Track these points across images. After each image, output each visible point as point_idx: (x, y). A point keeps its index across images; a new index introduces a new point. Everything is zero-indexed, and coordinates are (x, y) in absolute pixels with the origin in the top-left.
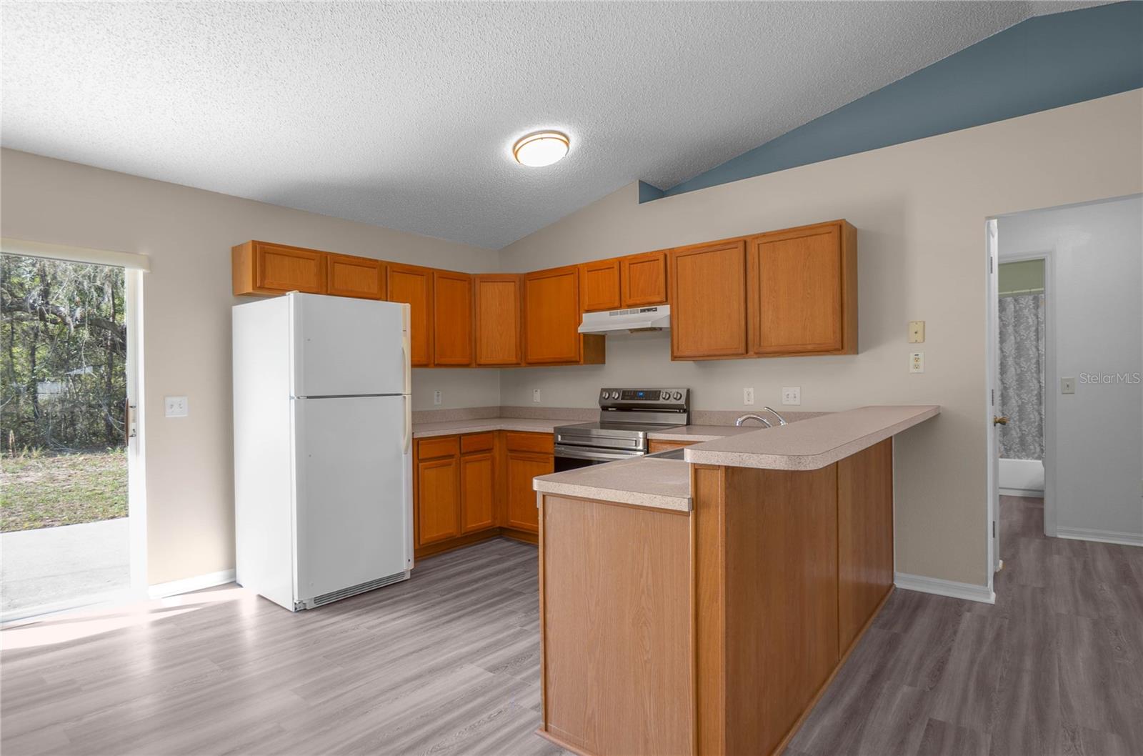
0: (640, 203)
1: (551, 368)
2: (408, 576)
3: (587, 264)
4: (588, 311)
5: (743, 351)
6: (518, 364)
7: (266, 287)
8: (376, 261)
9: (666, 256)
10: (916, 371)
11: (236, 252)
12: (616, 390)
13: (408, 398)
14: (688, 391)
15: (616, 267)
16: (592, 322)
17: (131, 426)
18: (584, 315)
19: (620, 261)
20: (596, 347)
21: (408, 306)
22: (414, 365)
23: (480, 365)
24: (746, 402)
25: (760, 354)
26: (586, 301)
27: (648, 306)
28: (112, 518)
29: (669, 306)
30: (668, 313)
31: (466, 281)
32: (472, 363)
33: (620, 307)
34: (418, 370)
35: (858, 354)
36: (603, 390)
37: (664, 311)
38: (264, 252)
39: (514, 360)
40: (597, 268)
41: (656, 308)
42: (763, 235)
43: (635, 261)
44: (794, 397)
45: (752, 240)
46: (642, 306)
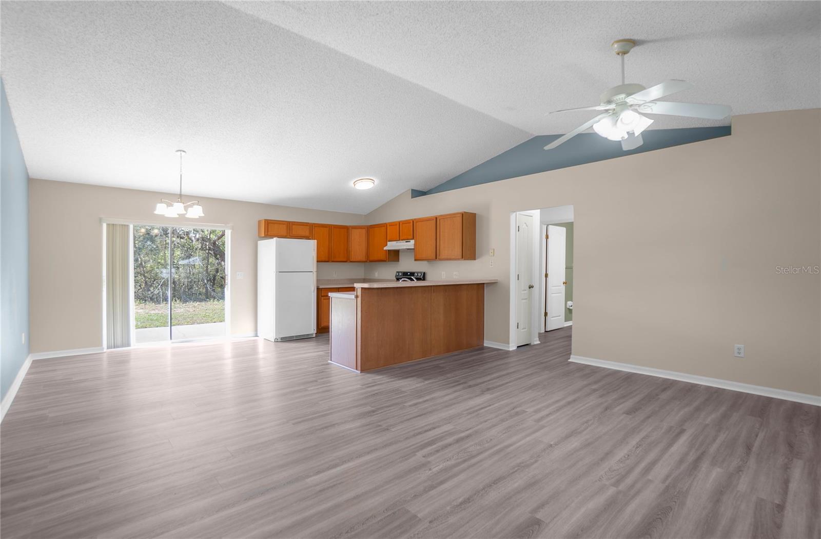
0: (412, 198)
1: (377, 263)
2: (314, 336)
3: (389, 223)
4: (389, 241)
5: (435, 258)
6: (366, 261)
7: (268, 235)
8: (309, 223)
9: (413, 221)
11: (259, 222)
12: (401, 272)
13: (315, 273)
14: (424, 273)
15: (398, 224)
16: (392, 246)
17: (226, 281)
18: (387, 243)
19: (399, 223)
20: (395, 255)
21: (316, 241)
22: (317, 262)
23: (351, 262)
24: (442, 277)
25: (441, 260)
26: (388, 238)
27: (408, 240)
28: (215, 322)
29: (414, 241)
30: (414, 243)
31: (346, 228)
32: (347, 260)
33: (399, 240)
34: (319, 263)
35: (475, 260)
36: (397, 272)
37: (412, 242)
38: (268, 223)
39: (364, 260)
40: (392, 224)
41: (410, 242)
42: (441, 216)
43: (404, 223)
44: (457, 276)
45: (438, 217)
46: (406, 240)
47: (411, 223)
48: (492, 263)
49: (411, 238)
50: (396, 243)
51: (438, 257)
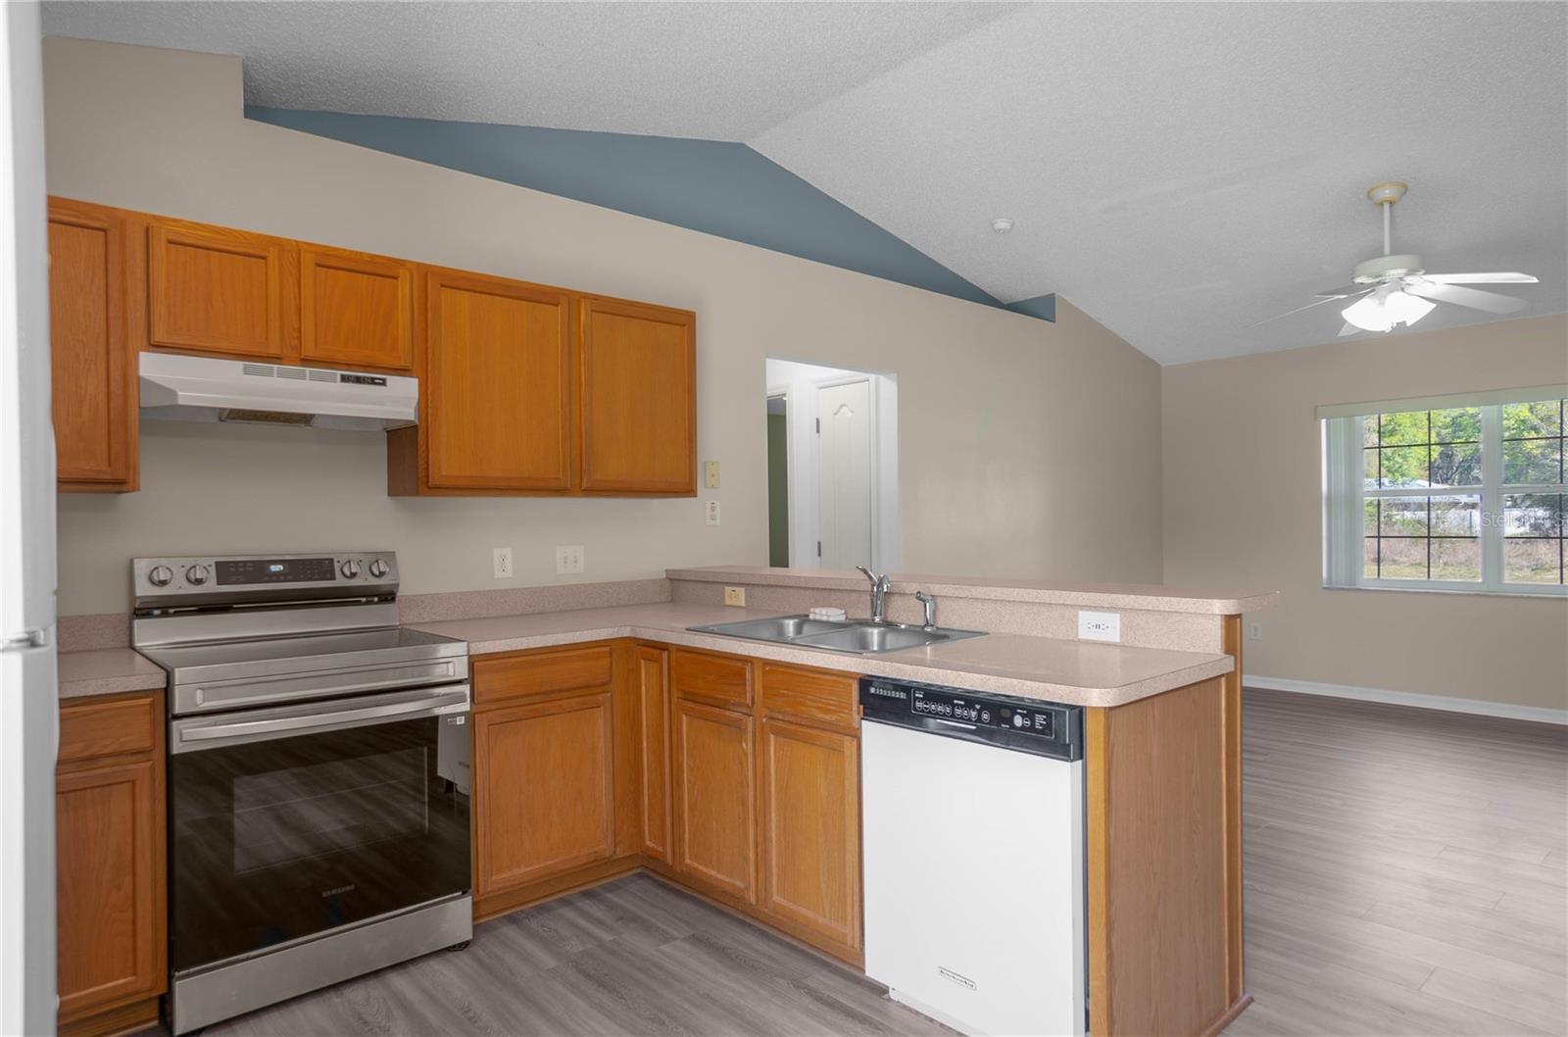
4: (156, 348)
10: (712, 523)
18: (140, 355)
24: (498, 574)
27: (362, 371)
29: (417, 381)
30: (415, 395)
37: (403, 390)
41: (384, 380)
42: (596, 298)
43: (331, 261)
44: (576, 562)
45: (582, 301)
46: (346, 367)
47: (396, 278)
48: (713, 509)
49: (396, 364)
50: (246, 372)
51: (585, 480)
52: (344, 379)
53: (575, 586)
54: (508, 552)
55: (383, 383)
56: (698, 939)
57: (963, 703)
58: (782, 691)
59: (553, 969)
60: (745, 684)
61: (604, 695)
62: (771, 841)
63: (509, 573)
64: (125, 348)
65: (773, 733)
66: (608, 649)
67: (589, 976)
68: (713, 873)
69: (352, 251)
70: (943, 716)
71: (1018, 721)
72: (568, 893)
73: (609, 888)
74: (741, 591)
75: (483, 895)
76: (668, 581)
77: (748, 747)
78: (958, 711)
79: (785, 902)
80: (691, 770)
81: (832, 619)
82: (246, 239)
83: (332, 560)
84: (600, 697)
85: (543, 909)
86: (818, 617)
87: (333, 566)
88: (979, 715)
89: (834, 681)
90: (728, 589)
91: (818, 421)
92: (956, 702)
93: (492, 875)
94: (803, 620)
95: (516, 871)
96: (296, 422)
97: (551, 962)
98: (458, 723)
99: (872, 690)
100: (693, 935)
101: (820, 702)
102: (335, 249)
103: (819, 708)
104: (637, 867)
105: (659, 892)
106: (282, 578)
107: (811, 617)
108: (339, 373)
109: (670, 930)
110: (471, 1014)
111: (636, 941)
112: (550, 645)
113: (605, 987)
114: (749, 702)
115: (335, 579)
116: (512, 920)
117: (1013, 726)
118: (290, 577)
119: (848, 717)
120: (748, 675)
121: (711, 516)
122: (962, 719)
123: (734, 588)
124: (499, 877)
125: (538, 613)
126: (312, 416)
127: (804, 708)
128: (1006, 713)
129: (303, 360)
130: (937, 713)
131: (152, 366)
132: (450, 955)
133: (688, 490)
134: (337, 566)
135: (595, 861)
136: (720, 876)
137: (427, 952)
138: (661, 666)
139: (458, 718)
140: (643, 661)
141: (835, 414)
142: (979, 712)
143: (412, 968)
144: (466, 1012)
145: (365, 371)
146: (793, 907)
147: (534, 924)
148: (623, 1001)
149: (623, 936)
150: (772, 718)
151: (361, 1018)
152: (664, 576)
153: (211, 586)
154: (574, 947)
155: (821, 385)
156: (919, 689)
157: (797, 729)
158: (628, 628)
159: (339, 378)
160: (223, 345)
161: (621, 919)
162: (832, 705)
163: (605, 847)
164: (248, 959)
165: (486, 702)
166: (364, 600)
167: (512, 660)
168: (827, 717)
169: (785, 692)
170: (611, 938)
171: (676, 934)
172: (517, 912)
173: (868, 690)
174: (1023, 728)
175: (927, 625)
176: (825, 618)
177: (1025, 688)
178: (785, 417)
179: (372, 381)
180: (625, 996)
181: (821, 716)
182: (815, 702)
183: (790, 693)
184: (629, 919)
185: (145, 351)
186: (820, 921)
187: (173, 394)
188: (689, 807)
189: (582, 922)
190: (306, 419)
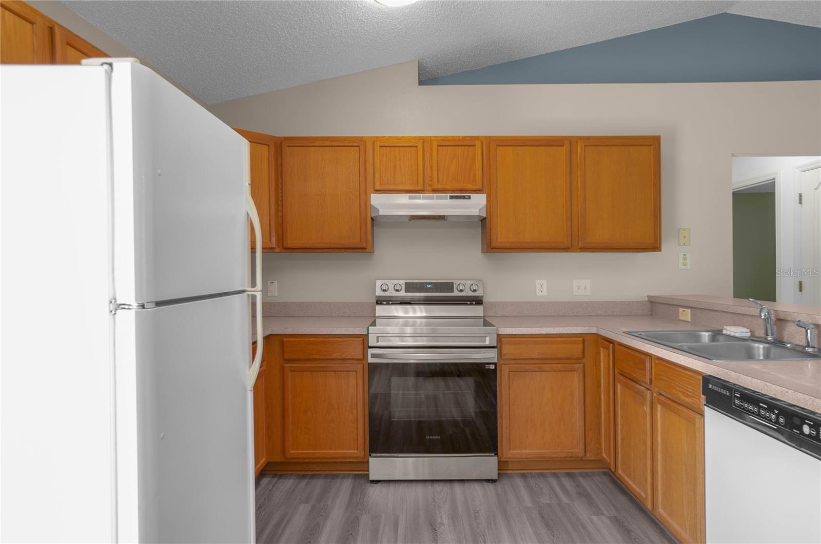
0: (421, 85)
5: (569, 246)
9: (482, 143)
10: (684, 267)
15: (419, 146)
18: (372, 195)
19: (424, 141)
24: (539, 293)
26: (376, 180)
27: (459, 193)
29: (485, 195)
30: (484, 202)
33: (424, 191)
37: (479, 200)
41: (470, 197)
42: (588, 138)
43: (446, 143)
44: (585, 288)
45: (579, 141)
46: (452, 192)
47: (474, 146)
48: (685, 259)
49: (474, 187)
50: (410, 198)
51: (580, 243)
52: (452, 197)
53: (585, 302)
54: (544, 282)
55: (469, 198)
56: (617, 520)
57: (766, 406)
58: (664, 378)
59: (528, 507)
60: (645, 370)
61: (579, 365)
62: (658, 473)
63: (545, 293)
64: (366, 193)
65: (659, 404)
66: (582, 339)
67: (543, 517)
68: (631, 483)
69: (454, 137)
70: (753, 413)
71: (806, 430)
72: (559, 471)
73: (582, 475)
74: (688, 311)
75: (505, 458)
76: (649, 303)
77: (647, 409)
78: (763, 412)
79: (665, 515)
80: (622, 417)
81: (737, 335)
82: (409, 139)
83: (453, 283)
84: (576, 366)
85: (542, 475)
86: (728, 333)
87: (453, 286)
88: (777, 418)
89: (691, 376)
90: (681, 310)
91: (800, 196)
92: (761, 404)
93: (510, 450)
94: (716, 334)
95: (524, 451)
96: (439, 219)
97: (528, 502)
98: (491, 368)
99: (710, 386)
100: (615, 517)
101: (683, 388)
102: (446, 137)
103: (683, 393)
104: (605, 468)
105: (611, 486)
106: (431, 291)
107: (724, 332)
108: (449, 195)
109: (603, 508)
110: (477, 515)
111: (581, 509)
112: (545, 333)
113: (547, 526)
114: (648, 381)
115: (453, 292)
116: (523, 476)
117: (802, 433)
118: (434, 291)
119: (698, 401)
120: (648, 365)
121: (683, 263)
122: (765, 418)
123: (684, 309)
124: (514, 452)
125: (561, 316)
126: (444, 216)
127: (674, 391)
128: (797, 421)
129: (433, 190)
130: (748, 411)
131: (376, 200)
132: (485, 484)
133: (655, 246)
134: (455, 286)
135: (571, 457)
136: (634, 486)
137: (476, 479)
138: (609, 352)
139: (491, 365)
140: (602, 349)
141: (816, 189)
142: (777, 416)
143: (466, 484)
144: (476, 513)
145: (461, 193)
146: (668, 519)
147: (532, 482)
148: (552, 537)
149: (574, 503)
150: (661, 394)
151: (434, 499)
152: (647, 300)
153: (403, 293)
154: (545, 500)
155: (803, 169)
156: (739, 391)
157: (673, 404)
158: (595, 328)
159: (449, 197)
160: (401, 187)
161: (580, 493)
162: (688, 391)
163: (578, 451)
164: (398, 457)
165: (507, 359)
166: (469, 303)
167: (523, 339)
168: (687, 399)
169: (665, 378)
170: (567, 502)
171: (605, 512)
172: (528, 473)
173: (708, 386)
174: (810, 436)
175: (808, 346)
176: (732, 334)
177: (815, 404)
178: (774, 194)
179: (464, 197)
180: (555, 535)
181: (683, 398)
182: (681, 388)
183: (668, 380)
184: (583, 495)
185: (374, 193)
186: (683, 535)
187: (378, 210)
188: (621, 439)
189: (557, 488)
190: (442, 218)
